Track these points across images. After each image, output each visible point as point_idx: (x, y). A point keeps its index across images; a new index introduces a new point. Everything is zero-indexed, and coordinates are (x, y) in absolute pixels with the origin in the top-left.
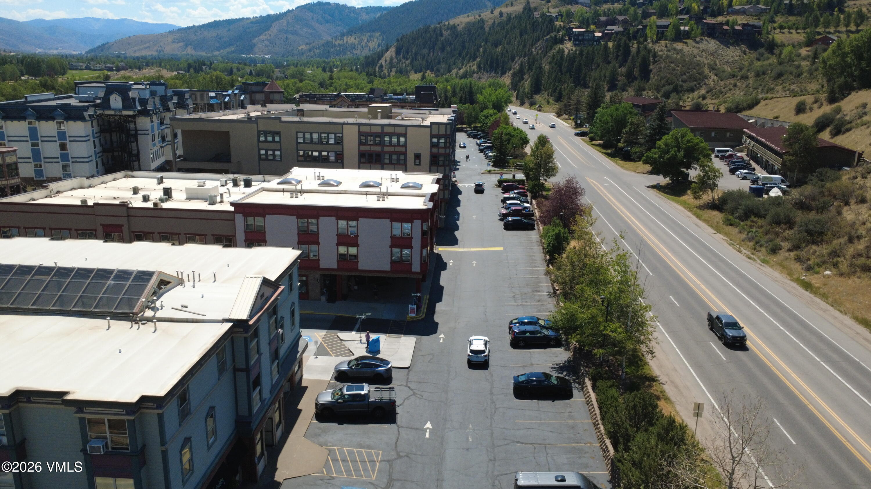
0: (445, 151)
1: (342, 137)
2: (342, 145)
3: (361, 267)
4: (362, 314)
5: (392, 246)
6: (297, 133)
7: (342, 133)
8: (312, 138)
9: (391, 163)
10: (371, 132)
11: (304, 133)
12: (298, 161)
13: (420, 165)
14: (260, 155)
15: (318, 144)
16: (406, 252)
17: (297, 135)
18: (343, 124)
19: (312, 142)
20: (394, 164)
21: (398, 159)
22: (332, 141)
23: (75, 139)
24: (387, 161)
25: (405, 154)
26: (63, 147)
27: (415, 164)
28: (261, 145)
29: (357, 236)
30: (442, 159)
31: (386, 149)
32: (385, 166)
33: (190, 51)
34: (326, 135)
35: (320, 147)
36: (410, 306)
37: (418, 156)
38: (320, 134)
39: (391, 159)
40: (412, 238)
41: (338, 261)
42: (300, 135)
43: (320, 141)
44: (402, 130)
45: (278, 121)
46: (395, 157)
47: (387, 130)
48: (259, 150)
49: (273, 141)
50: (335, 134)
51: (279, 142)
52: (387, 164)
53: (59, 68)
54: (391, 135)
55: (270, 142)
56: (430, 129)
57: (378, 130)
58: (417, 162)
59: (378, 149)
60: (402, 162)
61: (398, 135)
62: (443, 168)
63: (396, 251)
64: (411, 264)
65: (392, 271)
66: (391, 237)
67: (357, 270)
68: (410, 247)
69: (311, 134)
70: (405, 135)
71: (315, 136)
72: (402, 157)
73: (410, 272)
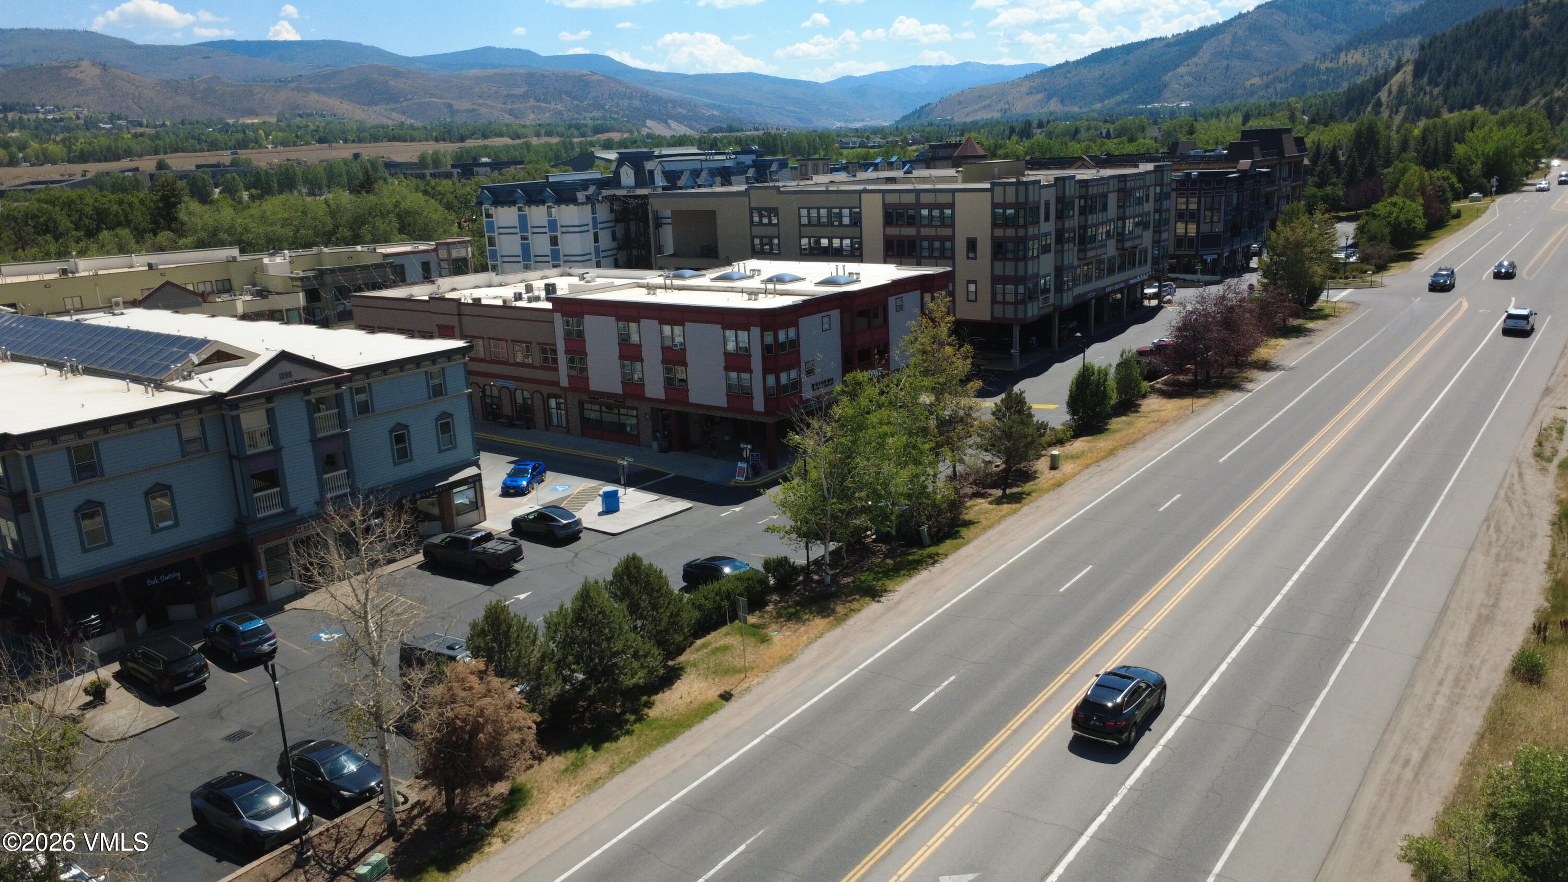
0: (1016, 233)
1: (860, 213)
2: (861, 226)
3: (693, 398)
4: (623, 459)
5: (727, 368)
6: (799, 209)
7: (860, 207)
8: (819, 217)
9: (931, 257)
10: (900, 204)
11: (809, 209)
12: (801, 254)
13: (975, 258)
14: (753, 245)
15: (827, 226)
16: (745, 376)
17: (799, 213)
18: (860, 192)
19: (819, 224)
20: (936, 258)
21: (943, 249)
22: (846, 221)
23: (569, 229)
24: (926, 254)
25: (952, 238)
26: (554, 241)
27: (968, 258)
28: (757, 231)
29: (684, 350)
30: (1010, 246)
31: (924, 231)
32: (923, 261)
33: (1054, 106)
34: (837, 211)
35: (829, 231)
36: (740, 464)
37: (972, 245)
38: (829, 209)
39: (931, 249)
40: (750, 356)
41: (665, 387)
42: (804, 212)
43: (830, 224)
44: (947, 199)
45: (775, 191)
46: (937, 244)
47: (924, 198)
48: (753, 238)
49: (770, 224)
50: (851, 209)
51: (777, 225)
52: (925, 257)
53: (807, 147)
54: (931, 207)
55: (765, 225)
56: (989, 194)
57: (910, 199)
58: (971, 255)
59: (910, 231)
60: (948, 254)
61: (942, 207)
62: (1013, 263)
63: (734, 375)
64: (752, 398)
65: (730, 408)
66: (725, 353)
67: (686, 403)
68: (750, 371)
69: (818, 209)
70: (952, 206)
71: (823, 212)
72: (948, 245)
73: (751, 411)
